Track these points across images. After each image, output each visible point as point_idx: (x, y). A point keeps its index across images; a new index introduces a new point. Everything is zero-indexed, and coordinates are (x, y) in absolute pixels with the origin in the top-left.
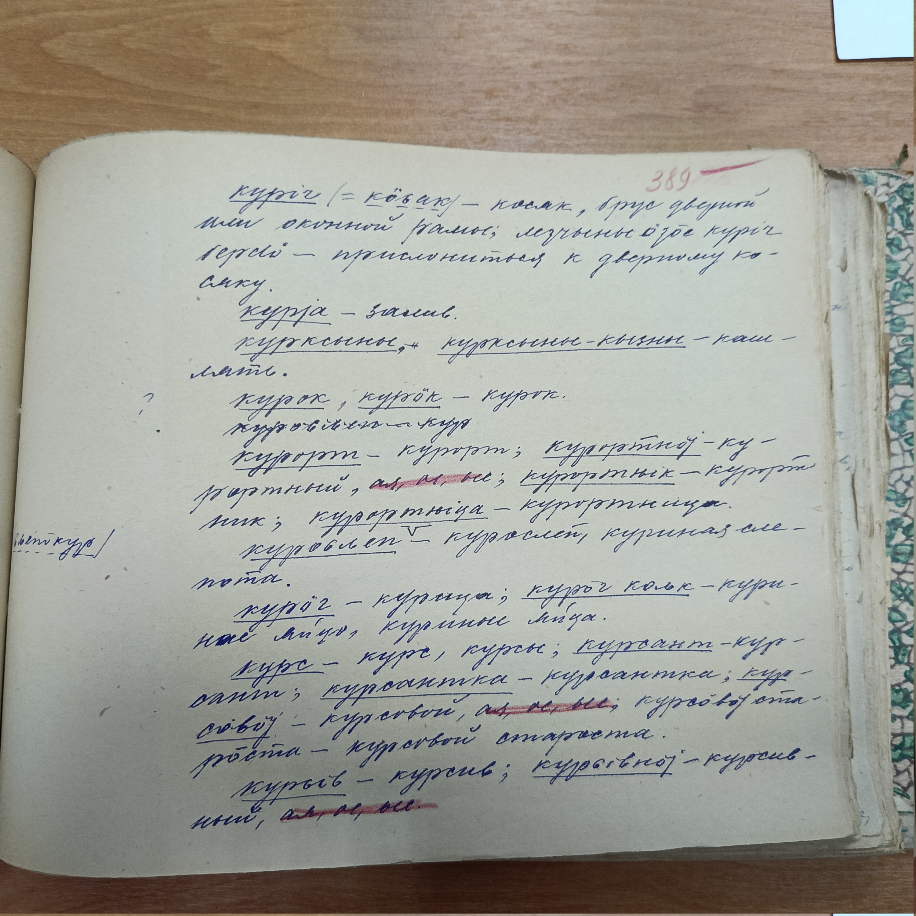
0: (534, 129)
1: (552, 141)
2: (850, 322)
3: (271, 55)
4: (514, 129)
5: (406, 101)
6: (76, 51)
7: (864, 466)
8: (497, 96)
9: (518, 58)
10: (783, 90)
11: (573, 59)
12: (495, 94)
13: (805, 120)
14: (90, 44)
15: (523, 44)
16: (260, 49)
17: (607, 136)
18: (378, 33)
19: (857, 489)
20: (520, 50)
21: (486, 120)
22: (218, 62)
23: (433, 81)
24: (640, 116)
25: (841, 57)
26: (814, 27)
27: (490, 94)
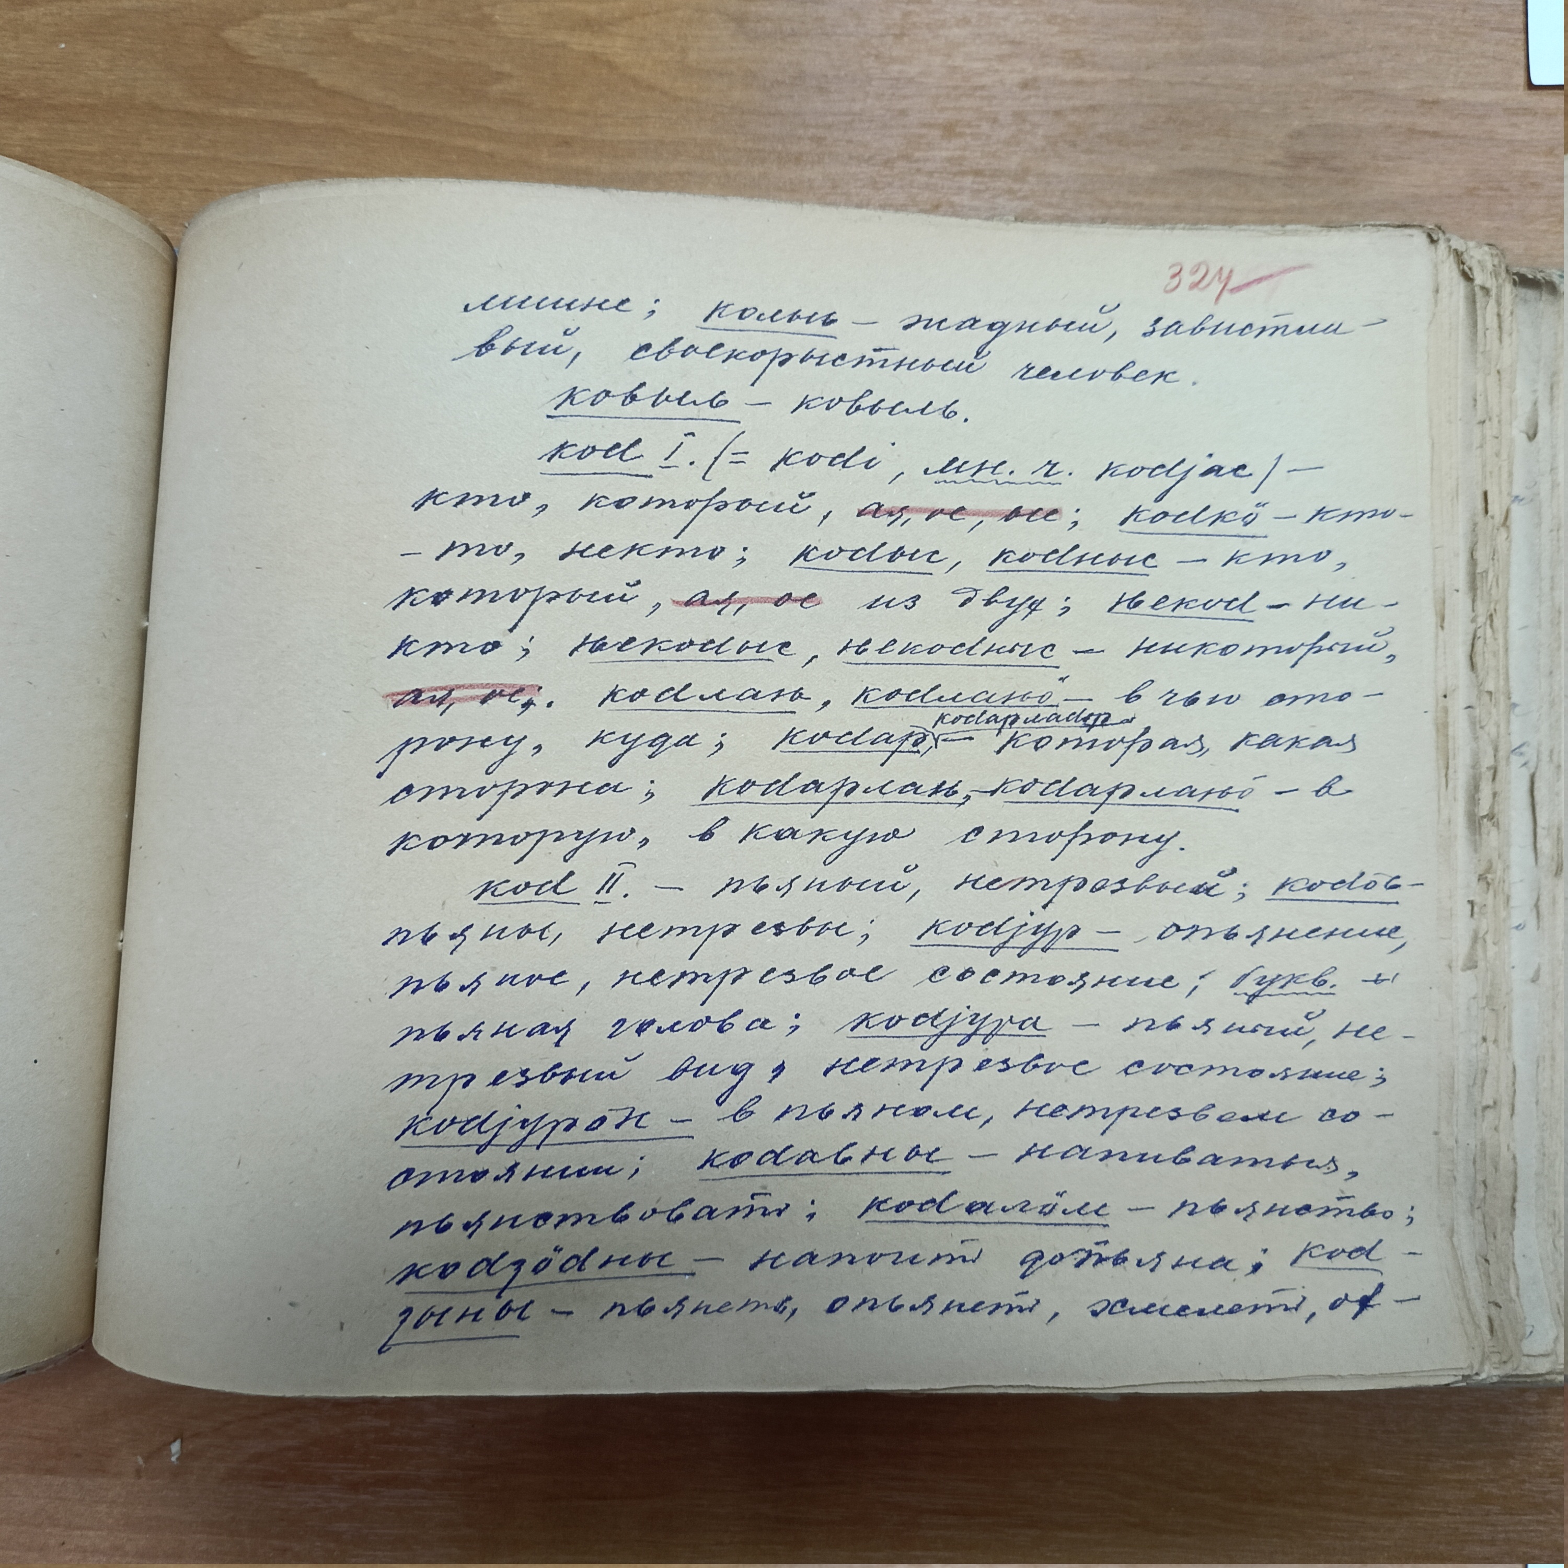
0: (1020, 190)
1: (1049, 211)
2: (1539, 525)
3: (594, 58)
4: (988, 189)
5: (813, 139)
6: (278, 46)
7: (1551, 760)
8: (961, 135)
9: (997, 71)
10: (1435, 135)
11: (1086, 74)
12: (958, 130)
13: (1471, 185)
14: (300, 35)
15: (1006, 49)
16: (575, 47)
17: (1141, 204)
18: (769, 25)
19: (1538, 797)
20: (1001, 58)
21: (941, 173)
22: (507, 68)
23: (857, 107)
24: (1197, 173)
25: (1536, 81)
26: (1492, 29)
27: (949, 130)
